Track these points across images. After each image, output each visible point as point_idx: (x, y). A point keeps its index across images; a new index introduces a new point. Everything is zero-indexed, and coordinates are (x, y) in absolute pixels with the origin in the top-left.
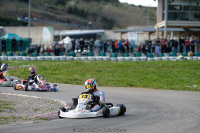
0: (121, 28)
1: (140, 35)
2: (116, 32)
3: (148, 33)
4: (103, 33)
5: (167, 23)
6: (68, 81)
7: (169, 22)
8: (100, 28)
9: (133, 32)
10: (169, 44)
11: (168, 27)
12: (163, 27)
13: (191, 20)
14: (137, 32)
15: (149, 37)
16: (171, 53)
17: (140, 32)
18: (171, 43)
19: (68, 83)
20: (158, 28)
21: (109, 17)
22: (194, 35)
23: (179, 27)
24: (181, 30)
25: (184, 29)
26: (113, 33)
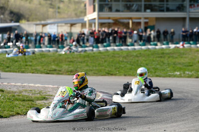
0: (40, 20)
1: (59, 28)
2: (37, 25)
3: (69, 25)
4: (18, 26)
5: (98, 15)
6: (48, 72)
7: (101, 13)
8: (8, 21)
9: (53, 25)
10: (102, 35)
11: (99, 18)
12: (95, 19)
13: (122, 12)
14: (56, 25)
15: (71, 29)
16: (105, 44)
17: (59, 25)
18: (105, 34)
19: (48, 74)
20: (89, 20)
21: (16, 10)
22: (123, 26)
23: (109, 18)
24: (111, 21)
25: (113, 20)
26: (34, 26)
